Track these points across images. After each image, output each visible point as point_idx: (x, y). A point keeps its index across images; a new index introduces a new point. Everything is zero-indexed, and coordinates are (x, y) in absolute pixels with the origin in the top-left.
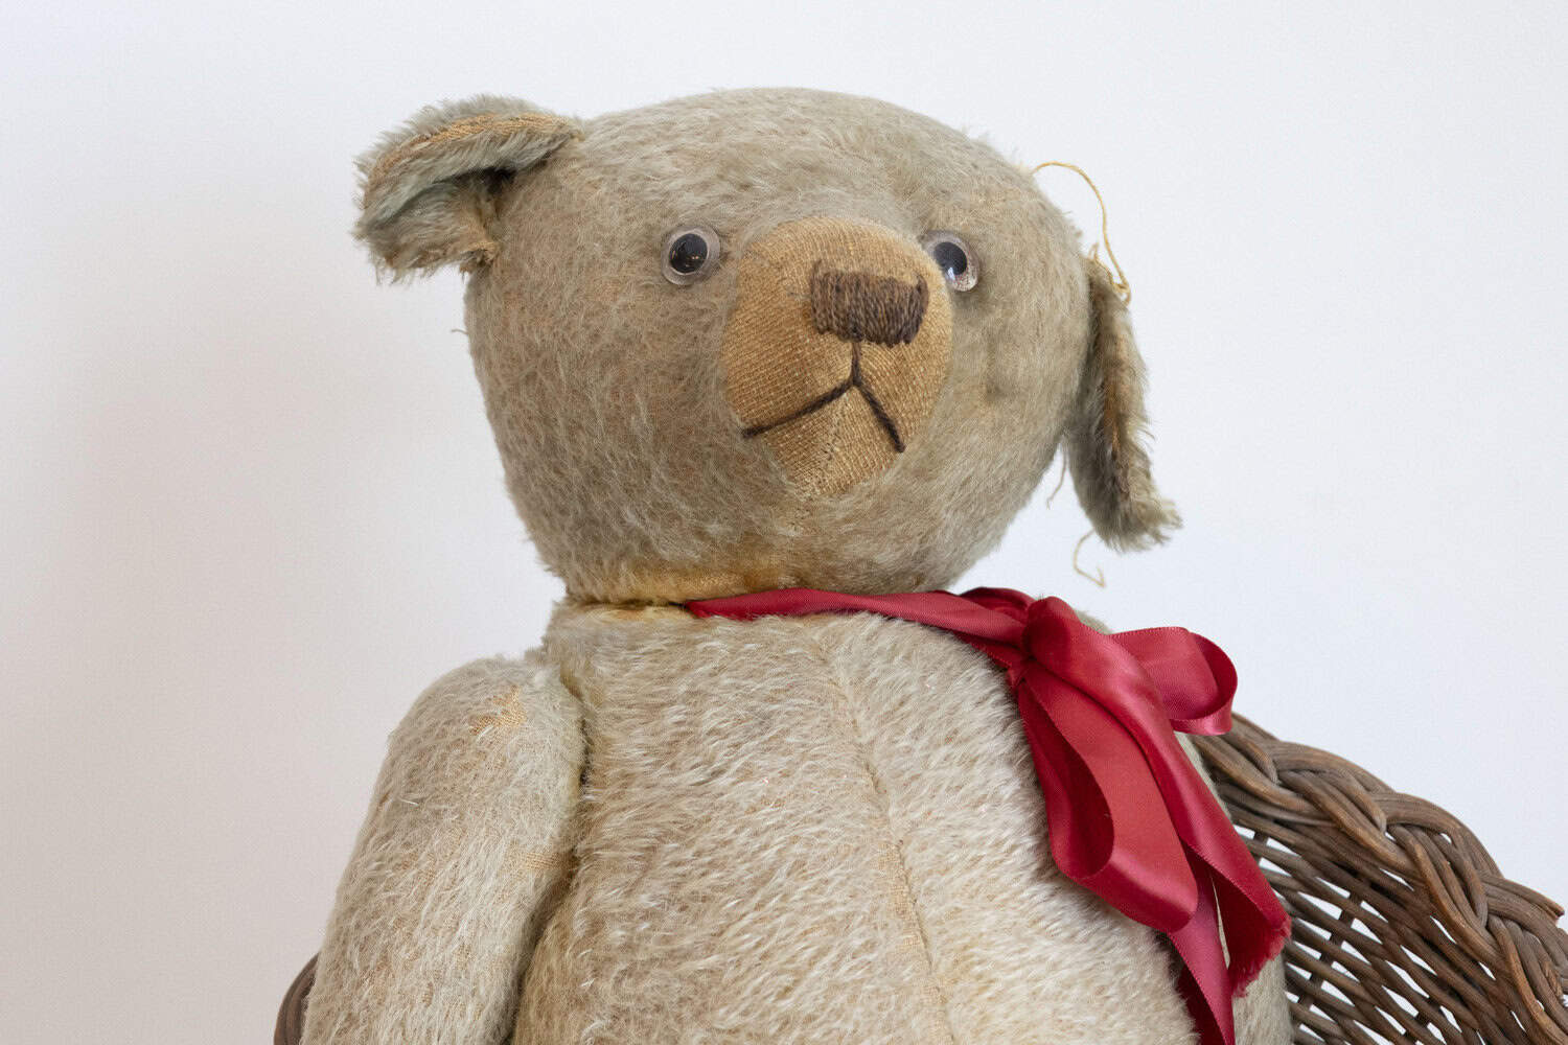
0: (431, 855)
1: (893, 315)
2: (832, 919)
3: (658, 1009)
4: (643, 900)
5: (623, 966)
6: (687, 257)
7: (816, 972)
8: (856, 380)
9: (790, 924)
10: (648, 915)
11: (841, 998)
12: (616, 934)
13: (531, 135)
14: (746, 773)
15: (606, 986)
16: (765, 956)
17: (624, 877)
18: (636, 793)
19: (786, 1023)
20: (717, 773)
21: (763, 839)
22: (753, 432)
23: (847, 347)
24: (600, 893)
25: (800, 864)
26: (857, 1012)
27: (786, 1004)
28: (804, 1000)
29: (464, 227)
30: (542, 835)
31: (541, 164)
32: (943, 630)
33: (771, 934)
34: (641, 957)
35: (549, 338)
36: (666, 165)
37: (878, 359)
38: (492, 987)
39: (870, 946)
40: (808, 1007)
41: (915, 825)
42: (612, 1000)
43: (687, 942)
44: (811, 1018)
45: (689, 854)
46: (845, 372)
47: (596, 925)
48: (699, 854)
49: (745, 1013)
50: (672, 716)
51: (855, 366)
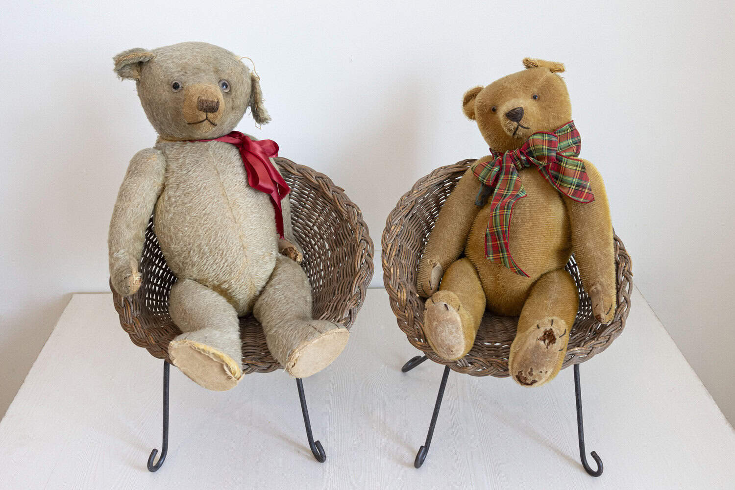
0: (139, 182)
1: (213, 108)
2: (211, 197)
3: (181, 213)
4: (177, 194)
5: (174, 205)
6: (176, 86)
7: (209, 206)
8: (207, 119)
9: (204, 198)
10: (179, 196)
11: (214, 210)
12: (173, 200)
13: (146, 57)
14: (194, 171)
15: (172, 209)
16: (200, 203)
17: (174, 190)
18: (175, 175)
19: (204, 215)
20: (189, 171)
21: (198, 183)
22: (189, 124)
23: (205, 114)
24: (169, 192)
25: (205, 187)
26: (217, 213)
27: (204, 212)
28: (207, 211)
29: (135, 73)
30: (160, 180)
31: (148, 62)
32: (227, 143)
33: (201, 200)
34: (178, 204)
35: (152, 98)
36: (171, 65)
37: (210, 115)
38: (150, 207)
39: (218, 201)
40: (208, 212)
41: (225, 179)
42: (173, 211)
43: (186, 201)
44: (208, 214)
45: (185, 185)
46: (205, 117)
47: (169, 198)
48: (187, 186)
49: (197, 213)
50: (181, 161)
51: (207, 116)
